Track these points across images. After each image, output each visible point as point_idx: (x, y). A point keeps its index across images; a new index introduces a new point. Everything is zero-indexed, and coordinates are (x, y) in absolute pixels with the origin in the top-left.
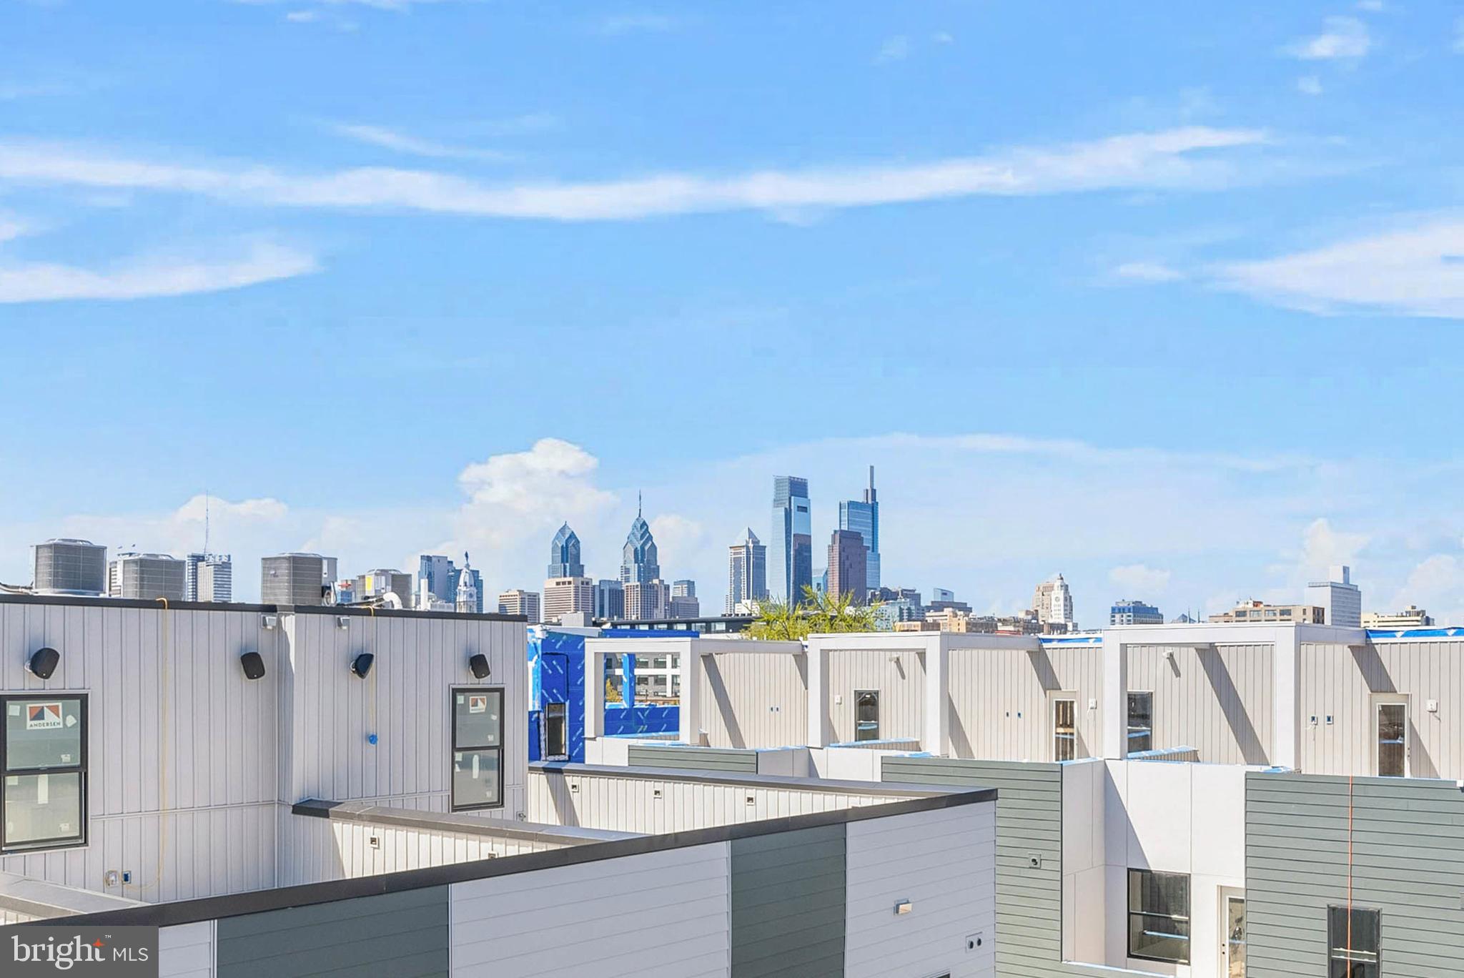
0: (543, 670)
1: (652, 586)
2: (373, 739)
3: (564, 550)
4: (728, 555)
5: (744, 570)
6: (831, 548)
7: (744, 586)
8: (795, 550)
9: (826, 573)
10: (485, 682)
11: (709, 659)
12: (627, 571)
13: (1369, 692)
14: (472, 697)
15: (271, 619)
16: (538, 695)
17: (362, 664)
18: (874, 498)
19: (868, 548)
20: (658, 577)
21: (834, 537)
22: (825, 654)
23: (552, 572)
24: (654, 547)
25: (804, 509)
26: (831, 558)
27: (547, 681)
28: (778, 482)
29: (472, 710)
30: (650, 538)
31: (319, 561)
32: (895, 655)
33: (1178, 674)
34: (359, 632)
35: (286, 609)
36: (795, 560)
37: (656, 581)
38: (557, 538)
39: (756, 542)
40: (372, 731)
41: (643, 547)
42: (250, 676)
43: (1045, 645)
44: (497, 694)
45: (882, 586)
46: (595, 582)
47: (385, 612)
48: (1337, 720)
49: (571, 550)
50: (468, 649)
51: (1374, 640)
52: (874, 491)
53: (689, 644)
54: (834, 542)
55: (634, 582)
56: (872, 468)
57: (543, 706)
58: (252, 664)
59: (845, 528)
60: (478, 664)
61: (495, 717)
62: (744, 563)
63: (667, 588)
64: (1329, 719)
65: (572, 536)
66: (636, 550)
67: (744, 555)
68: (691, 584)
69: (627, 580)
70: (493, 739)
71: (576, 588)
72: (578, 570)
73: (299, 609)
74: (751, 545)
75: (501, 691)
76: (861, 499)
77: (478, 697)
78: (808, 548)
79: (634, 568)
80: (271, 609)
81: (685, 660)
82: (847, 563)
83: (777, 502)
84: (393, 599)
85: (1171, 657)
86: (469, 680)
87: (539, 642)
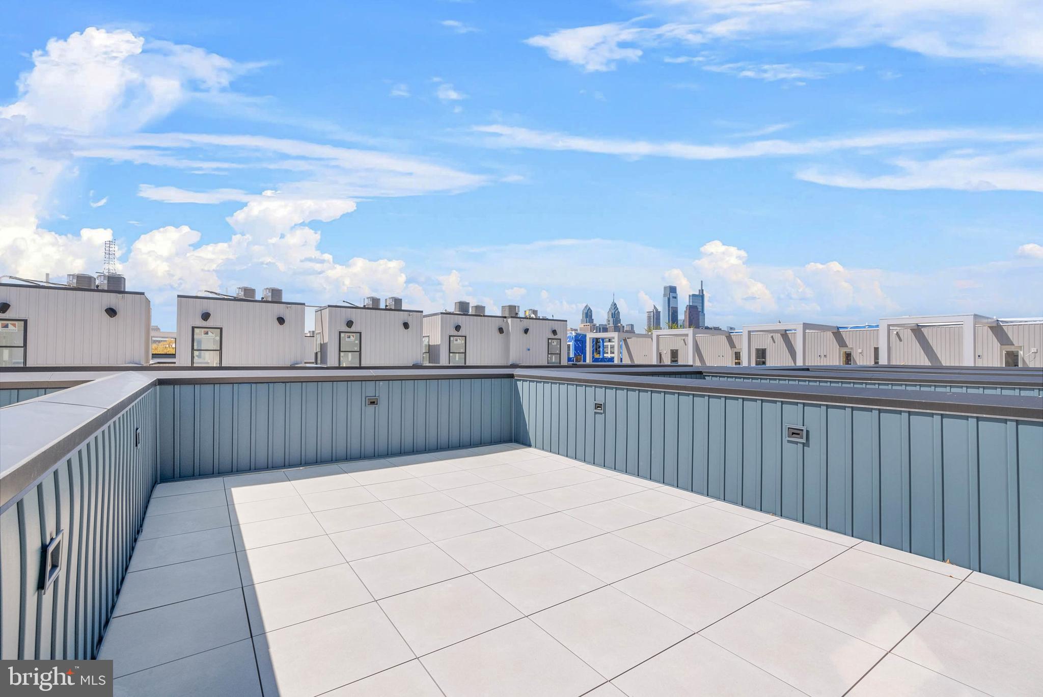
0: (575, 345)
1: (618, 326)
2: (529, 350)
3: (587, 314)
4: (646, 315)
5: (652, 320)
6: (685, 312)
7: (652, 326)
8: (672, 313)
9: (684, 321)
10: (556, 337)
11: (625, 340)
12: (609, 321)
13: (838, 347)
14: (553, 341)
15: (505, 319)
16: (573, 353)
17: (526, 331)
18: (703, 293)
19: (700, 311)
20: (620, 323)
21: (687, 307)
22: (658, 336)
23: (582, 322)
24: (619, 312)
25: (675, 298)
26: (685, 316)
27: (576, 348)
28: (665, 288)
29: (553, 344)
30: (617, 309)
31: (515, 306)
32: (683, 338)
33: (774, 342)
34: (526, 323)
35: (509, 317)
36: (672, 316)
37: (619, 325)
38: (584, 309)
39: (657, 310)
40: (528, 348)
41: (615, 313)
42: (501, 333)
43: (731, 334)
44: (559, 340)
45: (706, 325)
46: (598, 325)
47: (533, 319)
48: (828, 356)
49: (589, 314)
50: (552, 329)
51: (840, 330)
52: (702, 290)
53: (617, 335)
54: (687, 309)
55: (611, 325)
56: (702, 281)
57: (575, 356)
58: (501, 330)
59: (691, 304)
60: (554, 332)
61: (559, 346)
62: (652, 318)
63: (623, 327)
64: (825, 356)
65: (589, 309)
66: (612, 313)
67: (652, 315)
68: (632, 326)
69: (609, 324)
70: (558, 352)
71: (591, 327)
72: (591, 321)
73: (512, 317)
74: (655, 311)
75: (560, 339)
76: (697, 293)
77: (554, 341)
78: (676, 312)
79: (611, 320)
80: (505, 317)
81: (616, 340)
82: (692, 318)
83: (665, 295)
84: (533, 316)
85: (772, 337)
86: (552, 336)
87: (574, 337)
